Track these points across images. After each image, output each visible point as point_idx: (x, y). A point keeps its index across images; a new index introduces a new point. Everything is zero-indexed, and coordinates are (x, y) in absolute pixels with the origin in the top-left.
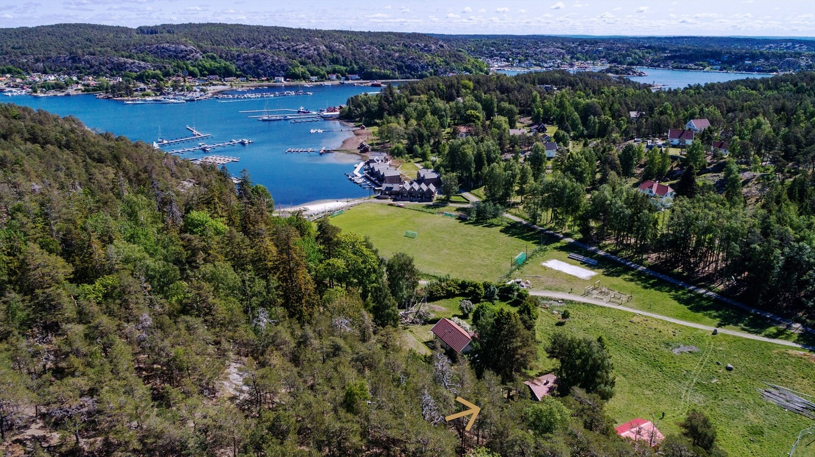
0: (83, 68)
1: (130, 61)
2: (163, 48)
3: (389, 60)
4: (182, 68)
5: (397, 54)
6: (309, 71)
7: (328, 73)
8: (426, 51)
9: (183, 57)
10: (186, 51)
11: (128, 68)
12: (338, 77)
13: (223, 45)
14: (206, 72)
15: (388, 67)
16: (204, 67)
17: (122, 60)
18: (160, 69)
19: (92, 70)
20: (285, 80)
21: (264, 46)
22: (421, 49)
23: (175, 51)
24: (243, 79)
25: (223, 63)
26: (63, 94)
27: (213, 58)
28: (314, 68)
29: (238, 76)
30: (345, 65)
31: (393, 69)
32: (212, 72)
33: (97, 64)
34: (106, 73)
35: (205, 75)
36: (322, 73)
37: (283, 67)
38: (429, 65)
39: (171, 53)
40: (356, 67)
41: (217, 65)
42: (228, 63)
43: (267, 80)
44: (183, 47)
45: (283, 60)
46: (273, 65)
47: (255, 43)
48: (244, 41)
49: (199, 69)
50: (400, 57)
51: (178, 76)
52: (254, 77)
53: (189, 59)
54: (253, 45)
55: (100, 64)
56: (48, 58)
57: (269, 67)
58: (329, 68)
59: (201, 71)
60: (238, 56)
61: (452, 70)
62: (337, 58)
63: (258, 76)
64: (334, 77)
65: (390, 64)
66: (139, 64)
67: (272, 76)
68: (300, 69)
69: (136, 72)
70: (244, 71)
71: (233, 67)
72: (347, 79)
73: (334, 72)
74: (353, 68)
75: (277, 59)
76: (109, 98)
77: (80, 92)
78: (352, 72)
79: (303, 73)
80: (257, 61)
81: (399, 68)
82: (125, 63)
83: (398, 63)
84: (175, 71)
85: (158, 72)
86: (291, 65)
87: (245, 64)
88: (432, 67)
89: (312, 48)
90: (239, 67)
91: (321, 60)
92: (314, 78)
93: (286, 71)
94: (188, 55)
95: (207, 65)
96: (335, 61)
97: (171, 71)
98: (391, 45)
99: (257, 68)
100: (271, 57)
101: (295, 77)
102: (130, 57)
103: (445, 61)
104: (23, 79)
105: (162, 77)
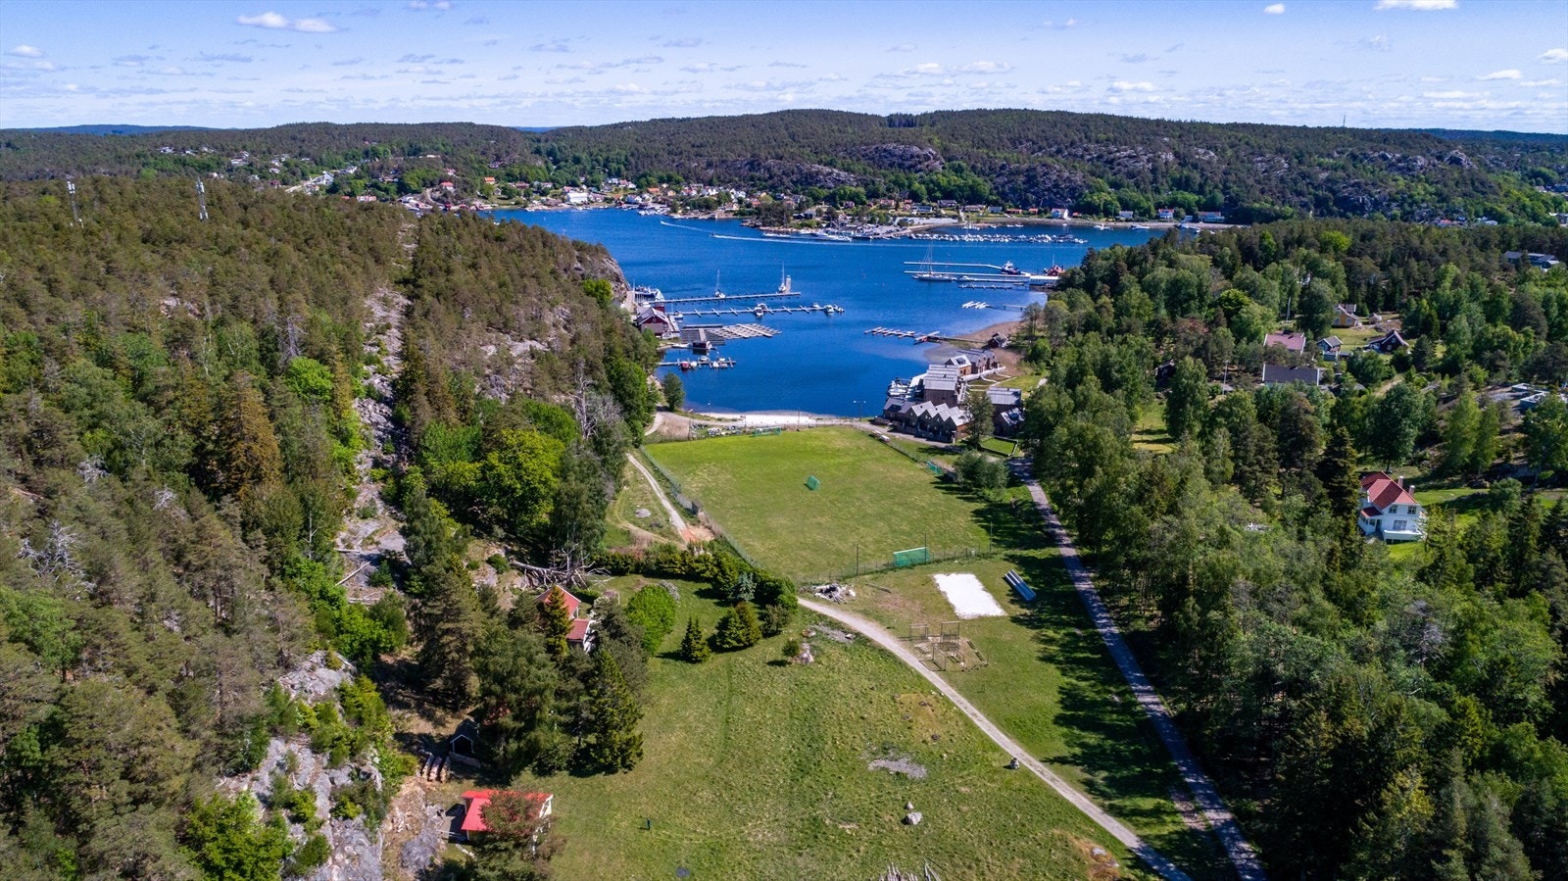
0: (759, 179)
1: (828, 169)
2: (885, 150)
3: (1302, 186)
4: (901, 186)
5: (1324, 175)
6: (1120, 200)
7: (1159, 206)
8: (1399, 169)
9: (911, 166)
10: (918, 156)
11: (820, 181)
12: (1176, 216)
13: (988, 147)
14: (938, 194)
15: (1296, 199)
16: (938, 185)
17: (817, 167)
18: (866, 186)
19: (770, 182)
20: (1070, 215)
21: (1059, 151)
22: (1391, 165)
23: (901, 157)
24: (995, 209)
25: (972, 178)
26: (706, 217)
27: (958, 170)
28: (1133, 195)
29: (989, 203)
30: (1201, 191)
31: (1304, 205)
32: (948, 195)
33: (780, 173)
34: (788, 188)
35: (935, 199)
36: (1145, 204)
37: (1073, 190)
38: (1395, 200)
39: (895, 159)
40: (1221, 198)
41: (961, 182)
42: (980, 180)
43: (1039, 213)
44: (915, 149)
45: (1078, 178)
46: (1056, 186)
47: (1044, 144)
48: (1028, 141)
49: (927, 189)
50: (1328, 180)
51: (891, 198)
52: (1017, 207)
53: (920, 170)
54: (1040, 149)
55: (784, 173)
56: (723, 162)
57: (1049, 190)
58: (1164, 197)
59: (930, 192)
60: (1003, 167)
61: (1450, 214)
62: (1188, 179)
63: (1025, 205)
64: (1170, 214)
65: (1299, 194)
66: (838, 175)
67: (1048, 205)
68: (1108, 196)
69: (830, 188)
70: (1003, 195)
71: (985, 187)
72: (1195, 220)
73: (1173, 204)
74: (1213, 199)
75: (1066, 174)
76: (756, 226)
77: (731, 216)
78: (1210, 206)
79: (1106, 203)
80: (1031, 179)
81: (1320, 203)
82: (818, 173)
83: (1320, 193)
84: (888, 190)
85: (862, 190)
86: (1089, 187)
87: (1009, 182)
88: (1401, 206)
89: (1145, 158)
90: (996, 188)
91: (1155, 180)
92: (1125, 214)
93: (1076, 198)
94: (920, 163)
95: (943, 181)
96: (1183, 184)
97: (882, 189)
98: (1321, 155)
99: (1026, 191)
100: (1060, 170)
101: (1090, 210)
102: (830, 164)
103: (1438, 194)
104: (677, 192)
105: (864, 199)
